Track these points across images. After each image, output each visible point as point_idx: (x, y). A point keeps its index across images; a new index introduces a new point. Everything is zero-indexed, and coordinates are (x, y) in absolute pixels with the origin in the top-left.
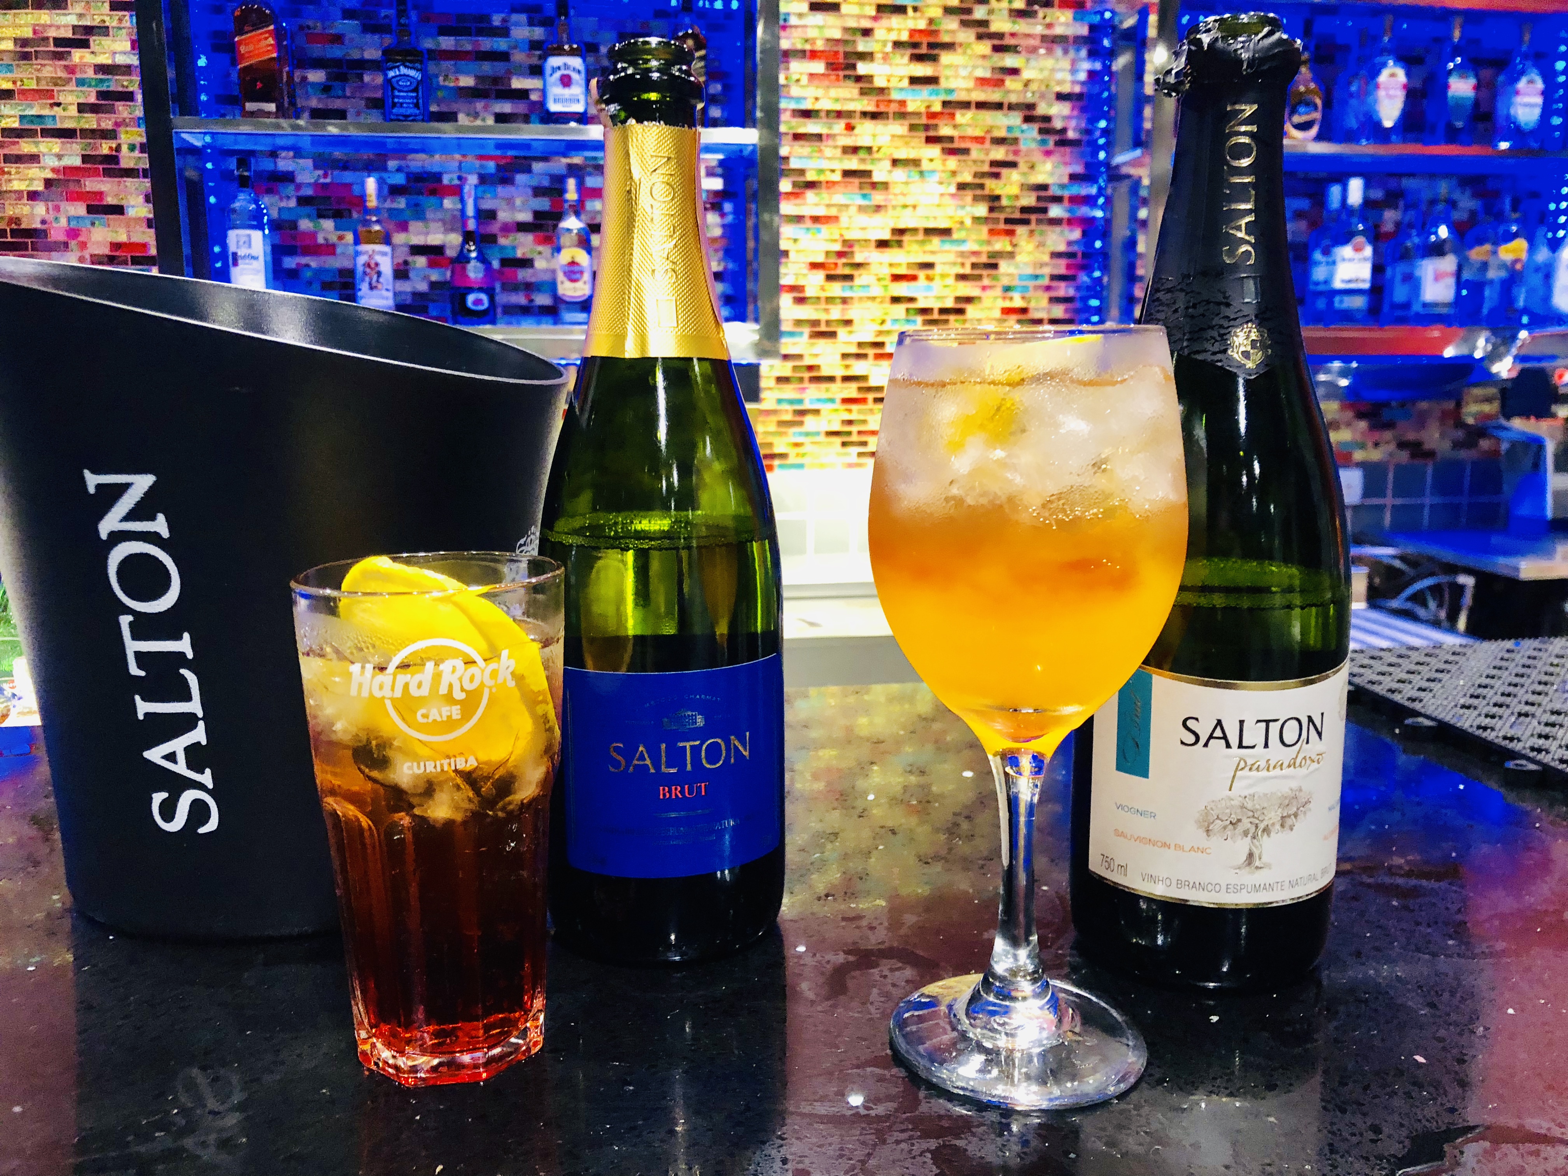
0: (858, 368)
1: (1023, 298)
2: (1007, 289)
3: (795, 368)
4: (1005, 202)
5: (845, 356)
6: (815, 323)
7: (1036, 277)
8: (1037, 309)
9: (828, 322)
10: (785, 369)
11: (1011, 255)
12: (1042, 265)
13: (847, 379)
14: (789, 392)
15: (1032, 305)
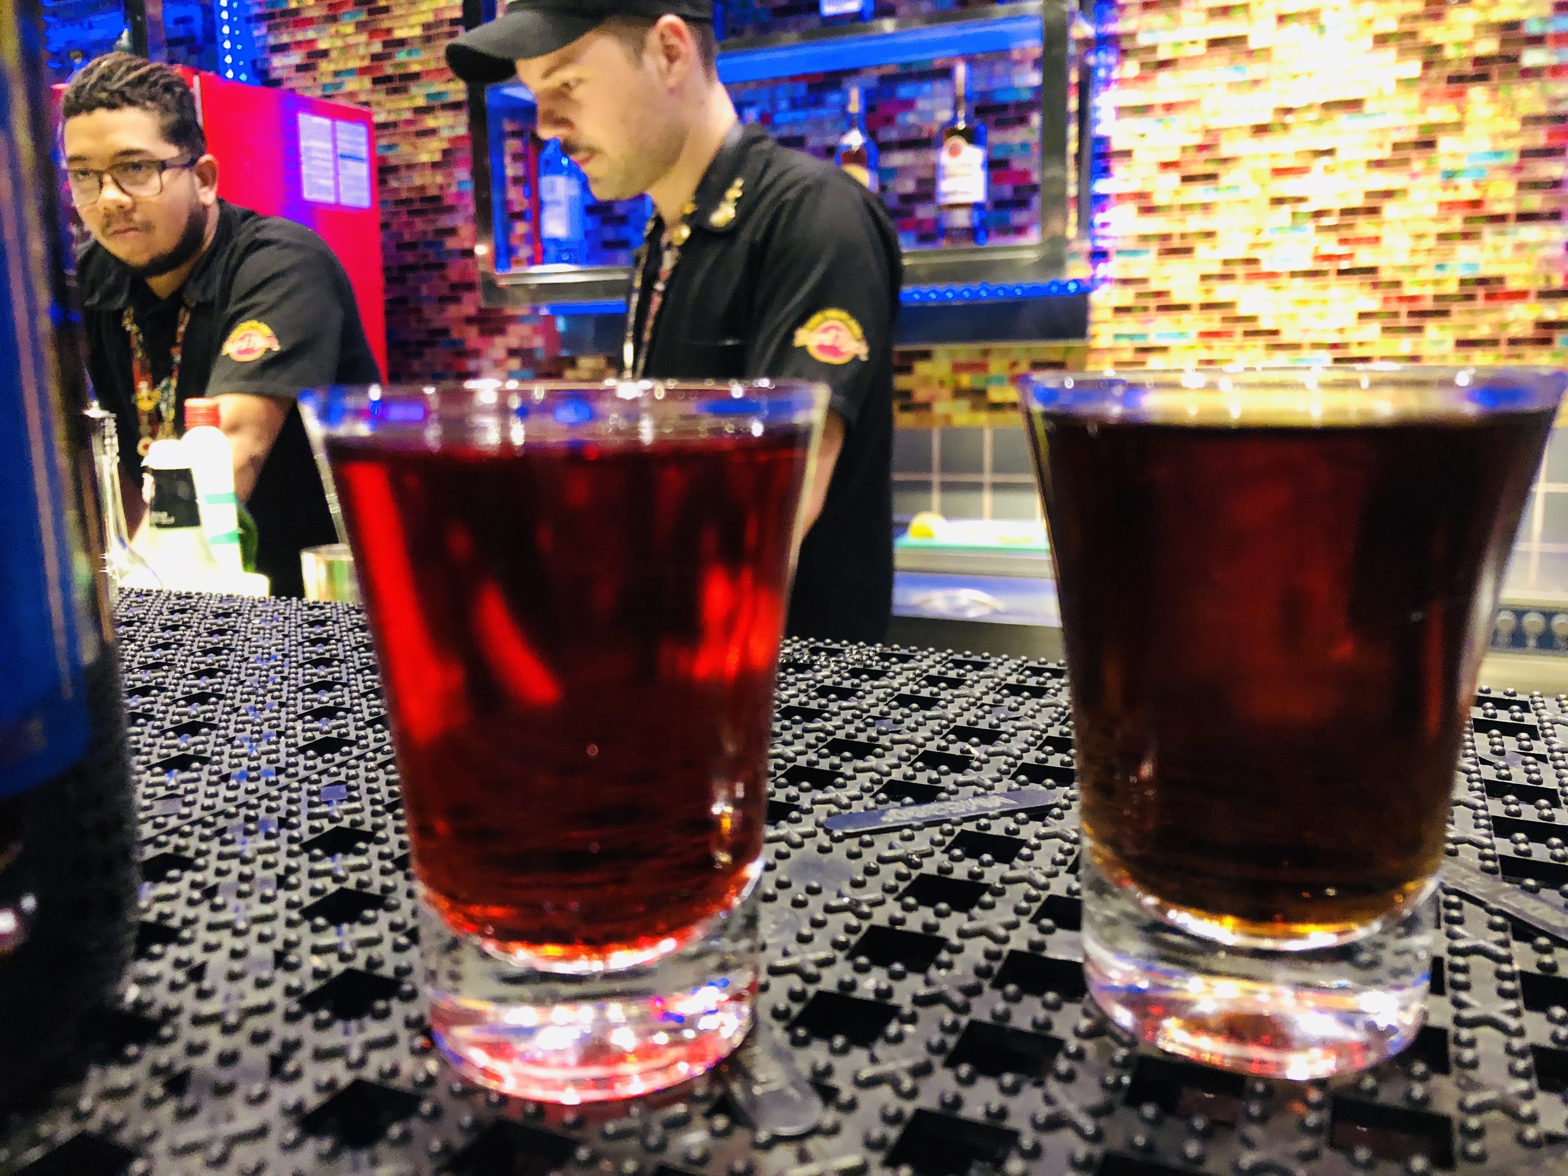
0: (1221, 292)
1: (1477, 185)
2: (1450, 175)
3: (1139, 295)
4: (1450, 53)
5: (1205, 278)
6: (1166, 237)
7: (1498, 154)
8: (1499, 200)
9: (1183, 236)
10: (1126, 296)
11: (1459, 126)
12: (1508, 136)
13: (1207, 306)
14: (1129, 324)
15: (1492, 193)
